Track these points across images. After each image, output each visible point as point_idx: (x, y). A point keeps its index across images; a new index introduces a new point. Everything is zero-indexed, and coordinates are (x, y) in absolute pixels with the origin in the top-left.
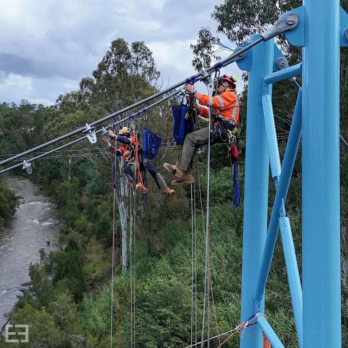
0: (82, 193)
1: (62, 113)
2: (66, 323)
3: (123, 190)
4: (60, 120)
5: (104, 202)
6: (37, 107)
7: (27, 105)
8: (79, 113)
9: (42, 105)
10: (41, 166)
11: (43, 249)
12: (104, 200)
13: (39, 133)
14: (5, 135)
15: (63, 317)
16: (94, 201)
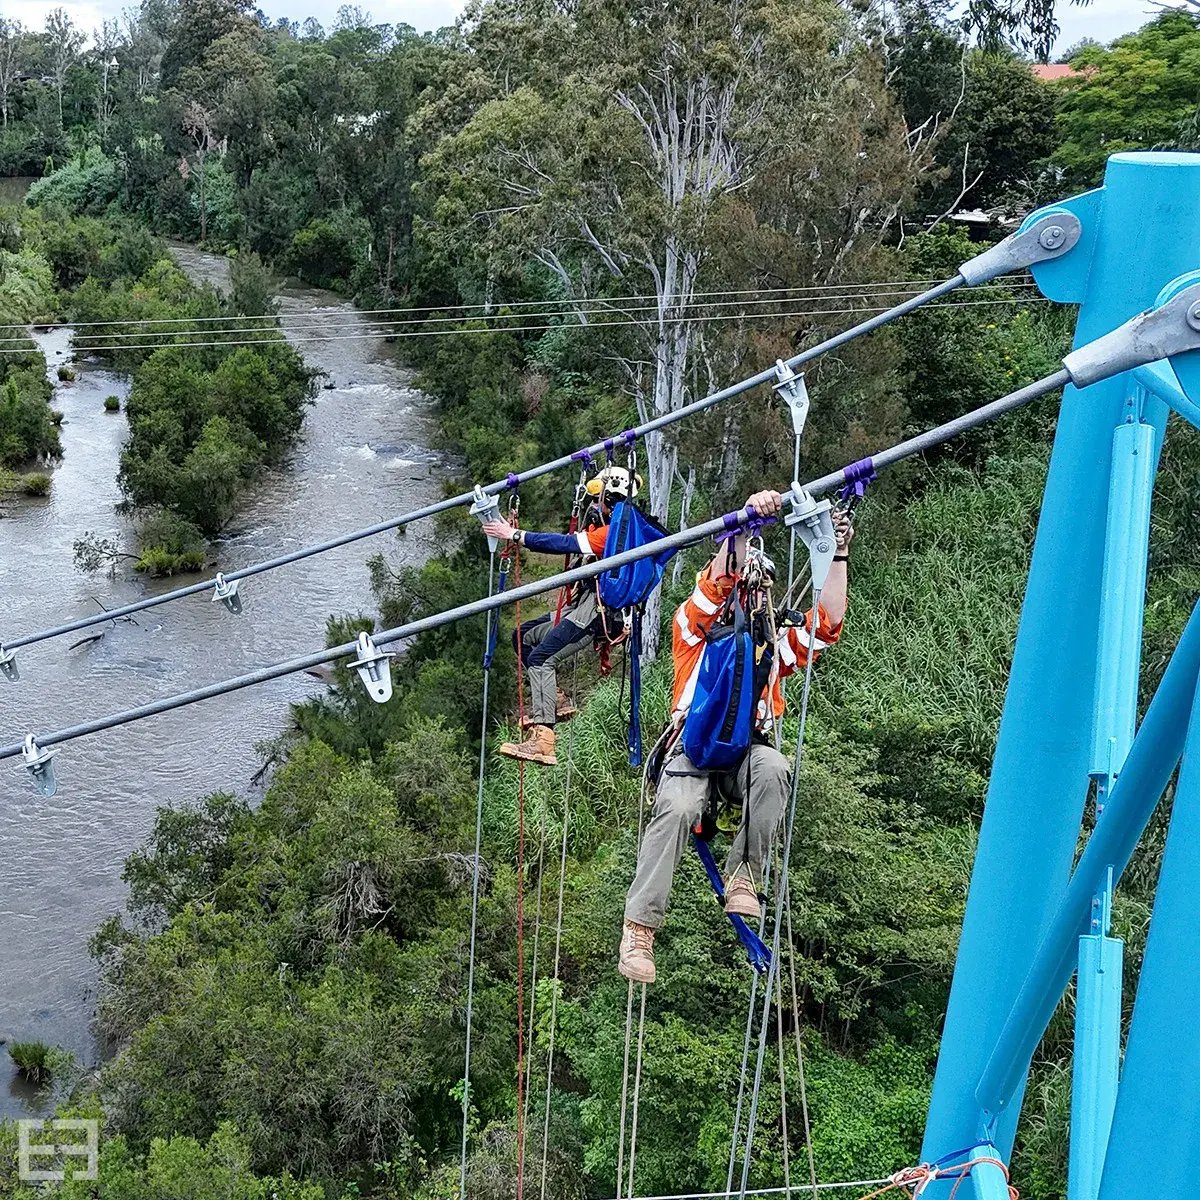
0: (526, 363)
1: (473, 70)
2: (433, 811)
3: (665, 388)
4: (464, 96)
5: (604, 400)
6: (393, 34)
7: (359, 30)
8: (522, 99)
9: (409, 27)
10: (395, 258)
11: (380, 558)
12: (605, 393)
13: (390, 140)
14: (281, 146)
15: (426, 794)
16: (569, 396)
